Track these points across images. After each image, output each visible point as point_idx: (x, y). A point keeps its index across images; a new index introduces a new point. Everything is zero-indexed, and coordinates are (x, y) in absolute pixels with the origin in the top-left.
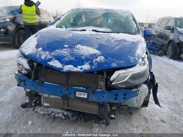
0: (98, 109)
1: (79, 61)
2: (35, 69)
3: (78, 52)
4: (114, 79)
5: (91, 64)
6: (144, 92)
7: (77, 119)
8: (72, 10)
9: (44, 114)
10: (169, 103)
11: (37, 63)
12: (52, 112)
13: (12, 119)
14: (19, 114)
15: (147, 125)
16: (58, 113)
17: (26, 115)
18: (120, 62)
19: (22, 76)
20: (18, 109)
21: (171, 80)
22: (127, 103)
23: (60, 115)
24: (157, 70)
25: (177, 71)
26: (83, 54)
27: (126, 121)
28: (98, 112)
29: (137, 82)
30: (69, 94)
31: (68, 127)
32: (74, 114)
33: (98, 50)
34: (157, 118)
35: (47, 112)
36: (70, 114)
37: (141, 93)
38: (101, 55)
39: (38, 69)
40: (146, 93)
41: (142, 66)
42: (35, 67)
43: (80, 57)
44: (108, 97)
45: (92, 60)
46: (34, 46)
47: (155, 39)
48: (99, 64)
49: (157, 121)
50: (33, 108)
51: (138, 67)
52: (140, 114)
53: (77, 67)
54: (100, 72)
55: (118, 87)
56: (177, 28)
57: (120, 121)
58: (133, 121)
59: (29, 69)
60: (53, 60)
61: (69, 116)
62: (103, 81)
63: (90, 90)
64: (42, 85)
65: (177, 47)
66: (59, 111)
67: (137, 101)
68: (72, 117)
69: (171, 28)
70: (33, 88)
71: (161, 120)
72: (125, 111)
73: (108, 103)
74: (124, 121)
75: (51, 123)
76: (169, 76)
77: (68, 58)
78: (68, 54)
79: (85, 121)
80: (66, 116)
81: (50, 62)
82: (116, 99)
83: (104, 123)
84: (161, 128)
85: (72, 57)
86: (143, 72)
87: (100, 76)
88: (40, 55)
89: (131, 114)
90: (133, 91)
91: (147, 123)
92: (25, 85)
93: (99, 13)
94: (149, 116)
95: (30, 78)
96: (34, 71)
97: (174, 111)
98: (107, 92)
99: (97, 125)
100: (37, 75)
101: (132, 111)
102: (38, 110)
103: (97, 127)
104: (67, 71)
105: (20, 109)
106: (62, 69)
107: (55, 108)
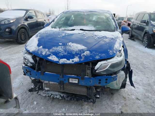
0: (86, 91)
1: (70, 55)
2: (38, 62)
3: (70, 48)
4: (98, 69)
5: (80, 57)
6: (122, 77)
7: (71, 99)
8: (63, 12)
9: (45, 96)
10: (143, 85)
11: (39, 58)
12: (52, 94)
13: (22, 101)
14: (26, 97)
15: (125, 102)
16: (56, 95)
17: (32, 97)
18: (102, 55)
19: (28, 68)
20: (25, 93)
21: (146, 66)
22: (109, 86)
23: (58, 97)
24: (134, 58)
25: (151, 58)
26: (73, 50)
27: (109, 100)
28: (86, 93)
29: (116, 70)
30: (64, 81)
31: (64, 106)
32: (68, 95)
33: (85, 46)
34: (133, 97)
35: (48, 95)
36: (65, 96)
37: (119, 78)
38: (87, 50)
39: (40, 63)
40: (124, 77)
41: (119, 57)
42: (38, 61)
43: (72, 52)
44: (93, 82)
45: (80, 54)
46: (36, 45)
47: (133, 31)
48: (86, 57)
49: (133, 99)
50: (37, 92)
51: (116, 58)
52: (120, 94)
53: (69, 60)
54: (87, 63)
55: (101, 74)
56: (151, 21)
57: (104, 100)
58: (115, 100)
59: (33, 63)
60: (51, 56)
61: (65, 97)
62: (89, 70)
63: (80, 77)
64: (44, 75)
65: (152, 38)
66: (57, 93)
67: (117, 84)
68: (67, 98)
69: (146, 22)
70: (37, 77)
71: (137, 98)
72: (108, 92)
73: (94, 86)
74: (107, 99)
75: (51, 103)
76: (144, 62)
77: (63, 54)
78: (62, 50)
79: (77, 101)
80: (63, 97)
81: (49, 57)
82: (100, 83)
83: (91, 102)
84: (136, 104)
85: (65, 52)
86: (120, 62)
87: (87, 66)
88: (41, 52)
89: (112, 94)
90: (113, 76)
91: (125, 100)
92: (31, 74)
93: (85, 14)
94: (127, 95)
95: (34, 69)
96: (37, 64)
97: (147, 91)
98: (92, 78)
99: (86, 103)
100: (39, 67)
101: (113, 92)
102: (41, 93)
103: (86, 105)
104: (62, 63)
105: (27, 93)
106: (58, 62)
107: (53, 91)
